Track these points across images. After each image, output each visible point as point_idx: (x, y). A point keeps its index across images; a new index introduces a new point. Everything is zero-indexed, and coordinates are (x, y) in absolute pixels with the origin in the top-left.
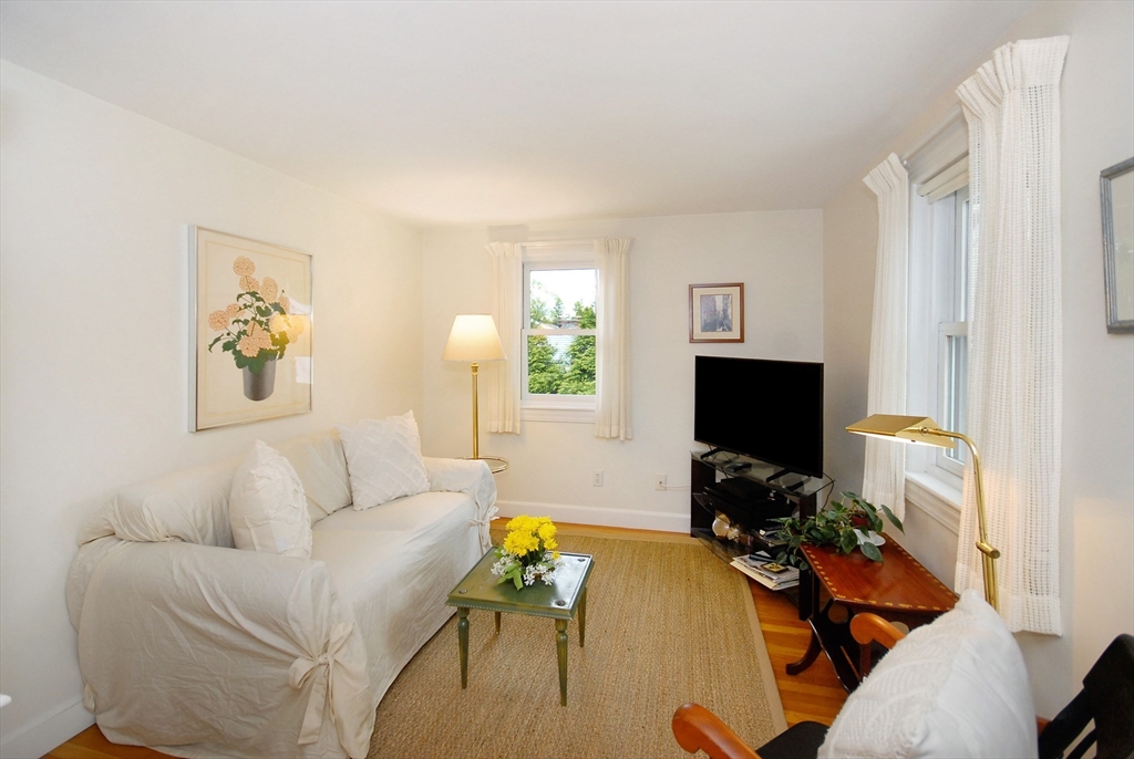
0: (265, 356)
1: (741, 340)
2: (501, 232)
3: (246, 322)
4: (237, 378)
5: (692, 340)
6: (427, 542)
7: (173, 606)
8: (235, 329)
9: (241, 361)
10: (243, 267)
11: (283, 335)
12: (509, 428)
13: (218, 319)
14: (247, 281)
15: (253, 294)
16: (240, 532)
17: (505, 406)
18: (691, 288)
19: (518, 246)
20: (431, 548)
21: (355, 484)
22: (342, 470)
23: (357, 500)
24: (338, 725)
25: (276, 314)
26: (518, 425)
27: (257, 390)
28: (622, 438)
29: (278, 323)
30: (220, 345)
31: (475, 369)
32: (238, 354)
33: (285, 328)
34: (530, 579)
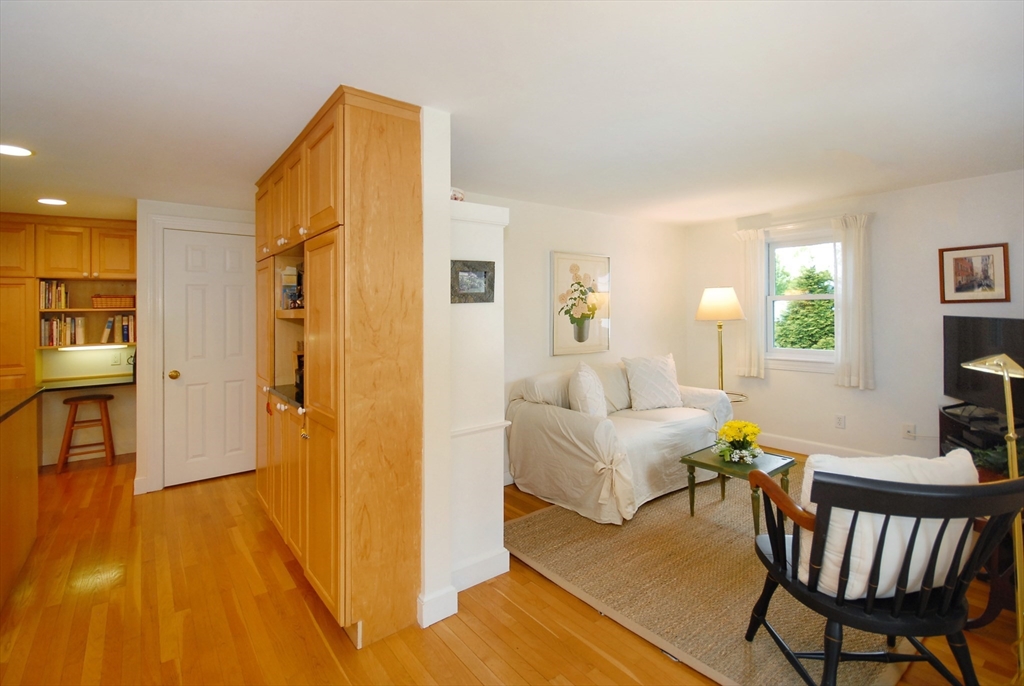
0: (585, 317)
1: (1007, 299)
2: (746, 222)
3: (575, 299)
4: (571, 328)
5: (943, 301)
6: (673, 431)
7: (548, 431)
8: (570, 303)
9: (573, 320)
10: (574, 269)
11: (594, 305)
12: (754, 373)
13: (562, 298)
14: (576, 276)
15: (579, 283)
16: (573, 402)
17: (751, 355)
18: (941, 252)
19: (761, 231)
20: (675, 435)
21: (633, 395)
22: (625, 385)
23: (634, 405)
24: (617, 499)
25: (590, 293)
26: (762, 372)
27: (580, 337)
28: (861, 388)
29: (592, 298)
30: (563, 311)
31: (720, 327)
32: (571, 316)
33: (595, 302)
34: (736, 458)
